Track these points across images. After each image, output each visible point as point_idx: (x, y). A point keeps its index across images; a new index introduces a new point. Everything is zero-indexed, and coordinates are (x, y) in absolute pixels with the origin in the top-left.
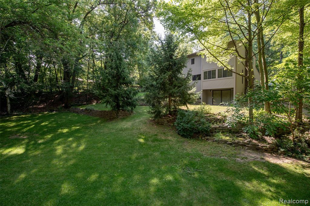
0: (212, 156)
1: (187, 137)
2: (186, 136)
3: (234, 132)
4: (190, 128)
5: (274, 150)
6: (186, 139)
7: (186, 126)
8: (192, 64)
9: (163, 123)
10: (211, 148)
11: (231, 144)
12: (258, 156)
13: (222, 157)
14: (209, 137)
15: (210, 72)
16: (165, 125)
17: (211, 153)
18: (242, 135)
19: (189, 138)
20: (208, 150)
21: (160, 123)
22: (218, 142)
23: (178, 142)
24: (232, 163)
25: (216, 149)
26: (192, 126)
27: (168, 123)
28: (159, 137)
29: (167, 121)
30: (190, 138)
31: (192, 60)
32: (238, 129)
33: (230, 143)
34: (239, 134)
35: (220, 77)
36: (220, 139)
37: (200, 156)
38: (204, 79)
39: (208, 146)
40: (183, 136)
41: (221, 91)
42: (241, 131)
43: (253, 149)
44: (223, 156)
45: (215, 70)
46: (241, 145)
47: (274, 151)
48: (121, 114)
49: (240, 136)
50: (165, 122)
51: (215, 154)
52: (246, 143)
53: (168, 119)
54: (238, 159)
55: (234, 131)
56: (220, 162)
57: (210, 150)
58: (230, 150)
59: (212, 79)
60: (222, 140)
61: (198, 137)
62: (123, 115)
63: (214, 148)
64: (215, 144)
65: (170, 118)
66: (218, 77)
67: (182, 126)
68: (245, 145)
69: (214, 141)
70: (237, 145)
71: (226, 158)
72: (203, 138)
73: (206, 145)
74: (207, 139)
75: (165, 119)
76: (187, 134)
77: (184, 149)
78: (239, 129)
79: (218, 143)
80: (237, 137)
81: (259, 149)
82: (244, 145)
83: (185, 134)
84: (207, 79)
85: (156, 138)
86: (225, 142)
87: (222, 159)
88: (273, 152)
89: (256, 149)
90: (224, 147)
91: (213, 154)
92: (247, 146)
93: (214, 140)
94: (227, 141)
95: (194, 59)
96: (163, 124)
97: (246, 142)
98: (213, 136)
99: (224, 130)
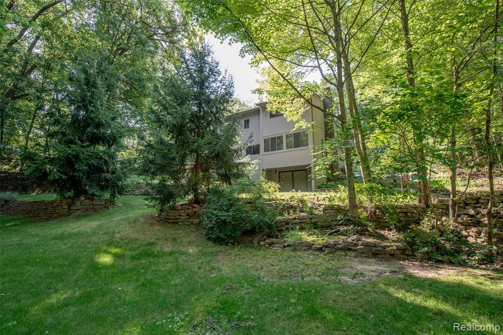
0: (282, 277)
1: (226, 242)
2: (223, 240)
3: (322, 227)
4: (234, 218)
5: (407, 253)
6: (223, 248)
7: (223, 215)
8: (245, 127)
9: (176, 221)
10: (281, 261)
11: (320, 250)
12: (381, 268)
13: (307, 279)
14: (274, 240)
15: (273, 139)
16: (181, 223)
17: (281, 271)
18: (338, 231)
19: (231, 243)
20: (273, 266)
21: (171, 221)
22: (293, 248)
23: (203, 255)
24: (336, 289)
25: (290, 262)
26: (237, 214)
27: (188, 219)
28: (158, 248)
29: (188, 215)
30: (233, 244)
31: (245, 121)
32: (329, 220)
33: (318, 246)
34: (332, 229)
35: (289, 148)
36: (297, 242)
37: (253, 281)
38: (265, 152)
39: (273, 257)
40: (218, 241)
41: (291, 172)
42: (336, 223)
43: (367, 255)
44: (309, 275)
45: (282, 136)
46: (341, 249)
47: (407, 255)
48: (80, 207)
49: (335, 232)
50: (182, 218)
51: (290, 271)
52: (351, 243)
53: (190, 211)
54: (343, 277)
55: (322, 224)
56: (304, 291)
57: (277, 265)
58: (322, 262)
59: (277, 151)
60: (301, 243)
61: (252, 242)
62: (87, 209)
63: (286, 260)
64: (288, 252)
65: (194, 210)
66: (287, 149)
67: (217, 216)
68: (350, 247)
69: (284, 247)
70: (333, 250)
71: (317, 279)
72: (262, 243)
73: (269, 256)
74: (271, 244)
75: (183, 211)
76: (226, 235)
77: (213, 269)
78: (332, 221)
79: (295, 250)
80: (329, 234)
81: (378, 254)
82: (348, 249)
83: (222, 235)
84: (269, 151)
85: (148, 250)
86: (309, 246)
87: (309, 282)
88: (406, 257)
89: (373, 254)
90: (308, 258)
91: (285, 273)
92: (354, 250)
93: (286, 244)
94: (313, 244)
95: (248, 120)
96: (176, 223)
97: (351, 241)
98: (283, 237)
99: (302, 224)
